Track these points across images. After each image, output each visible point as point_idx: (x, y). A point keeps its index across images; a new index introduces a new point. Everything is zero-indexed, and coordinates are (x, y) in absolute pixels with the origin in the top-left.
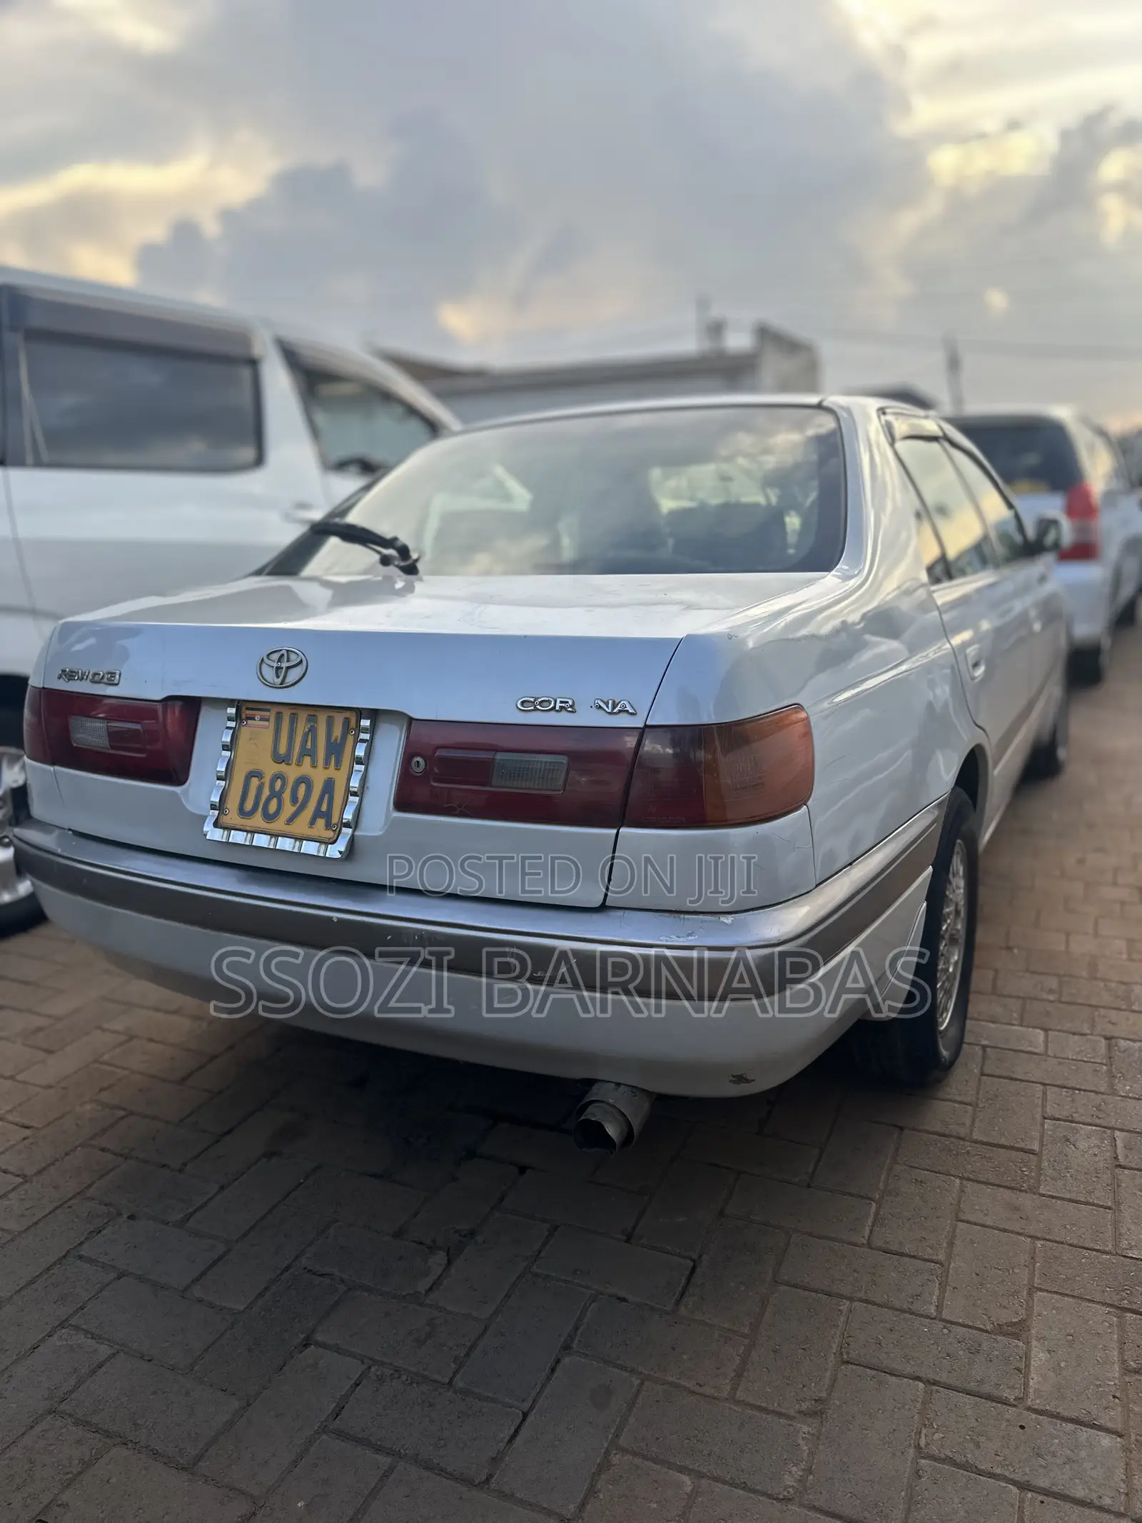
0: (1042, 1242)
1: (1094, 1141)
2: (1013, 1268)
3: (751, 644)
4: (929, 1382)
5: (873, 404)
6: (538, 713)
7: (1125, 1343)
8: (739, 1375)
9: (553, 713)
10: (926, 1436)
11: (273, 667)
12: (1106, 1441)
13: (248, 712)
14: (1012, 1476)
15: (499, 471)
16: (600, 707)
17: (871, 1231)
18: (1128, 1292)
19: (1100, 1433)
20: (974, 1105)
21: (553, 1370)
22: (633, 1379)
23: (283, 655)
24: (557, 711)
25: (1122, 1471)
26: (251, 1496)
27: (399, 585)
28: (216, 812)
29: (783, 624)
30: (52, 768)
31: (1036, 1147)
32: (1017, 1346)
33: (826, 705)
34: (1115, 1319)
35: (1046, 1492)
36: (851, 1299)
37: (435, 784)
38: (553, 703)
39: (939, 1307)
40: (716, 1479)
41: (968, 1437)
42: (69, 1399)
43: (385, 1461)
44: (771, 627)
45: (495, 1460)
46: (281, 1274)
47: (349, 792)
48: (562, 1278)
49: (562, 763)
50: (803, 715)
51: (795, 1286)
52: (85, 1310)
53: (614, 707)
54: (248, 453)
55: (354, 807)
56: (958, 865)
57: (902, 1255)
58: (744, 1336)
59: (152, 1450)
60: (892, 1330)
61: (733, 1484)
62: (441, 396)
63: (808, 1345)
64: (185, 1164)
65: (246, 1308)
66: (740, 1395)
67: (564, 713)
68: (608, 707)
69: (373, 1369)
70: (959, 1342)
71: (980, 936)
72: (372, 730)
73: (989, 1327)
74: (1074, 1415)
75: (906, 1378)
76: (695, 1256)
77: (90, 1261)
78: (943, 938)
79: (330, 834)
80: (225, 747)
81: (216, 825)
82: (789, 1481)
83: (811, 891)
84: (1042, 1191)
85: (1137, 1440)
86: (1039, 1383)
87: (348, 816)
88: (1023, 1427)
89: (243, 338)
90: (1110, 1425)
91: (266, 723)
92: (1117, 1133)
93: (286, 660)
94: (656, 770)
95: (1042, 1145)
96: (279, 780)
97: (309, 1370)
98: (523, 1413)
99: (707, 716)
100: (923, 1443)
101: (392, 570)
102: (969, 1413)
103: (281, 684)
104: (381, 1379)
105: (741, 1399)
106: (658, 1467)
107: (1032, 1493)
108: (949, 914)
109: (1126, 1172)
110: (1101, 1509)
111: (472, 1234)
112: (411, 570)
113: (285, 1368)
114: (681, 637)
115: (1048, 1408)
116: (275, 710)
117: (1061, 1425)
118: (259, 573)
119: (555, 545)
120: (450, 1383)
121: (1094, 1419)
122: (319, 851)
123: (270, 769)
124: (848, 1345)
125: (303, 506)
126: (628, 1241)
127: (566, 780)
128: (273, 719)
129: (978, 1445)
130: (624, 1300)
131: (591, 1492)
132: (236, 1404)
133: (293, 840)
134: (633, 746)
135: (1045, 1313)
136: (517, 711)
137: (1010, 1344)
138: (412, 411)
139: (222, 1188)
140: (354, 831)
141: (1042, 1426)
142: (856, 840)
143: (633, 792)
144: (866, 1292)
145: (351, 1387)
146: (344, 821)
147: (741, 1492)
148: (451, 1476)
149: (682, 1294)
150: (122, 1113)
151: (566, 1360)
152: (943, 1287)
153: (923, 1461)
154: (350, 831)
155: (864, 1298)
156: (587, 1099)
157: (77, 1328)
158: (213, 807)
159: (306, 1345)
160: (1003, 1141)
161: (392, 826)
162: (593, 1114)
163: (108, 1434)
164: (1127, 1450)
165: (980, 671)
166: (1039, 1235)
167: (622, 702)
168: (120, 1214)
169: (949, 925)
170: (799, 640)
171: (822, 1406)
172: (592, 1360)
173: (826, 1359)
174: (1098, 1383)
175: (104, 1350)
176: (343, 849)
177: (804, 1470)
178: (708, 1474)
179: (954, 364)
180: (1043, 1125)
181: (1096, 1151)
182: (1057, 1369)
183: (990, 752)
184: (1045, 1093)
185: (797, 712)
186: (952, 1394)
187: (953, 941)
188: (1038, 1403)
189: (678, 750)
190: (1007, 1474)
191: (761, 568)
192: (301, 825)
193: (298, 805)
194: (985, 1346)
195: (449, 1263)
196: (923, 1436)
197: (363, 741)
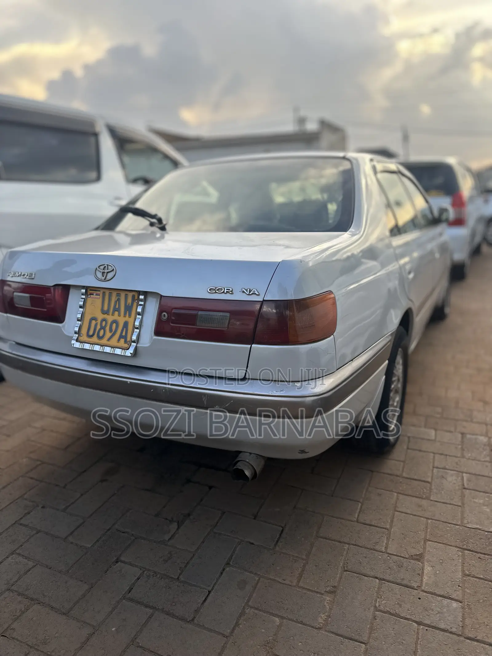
0: (431, 520)
1: (454, 478)
2: (418, 531)
3: (311, 264)
4: (380, 579)
5: (368, 157)
6: (217, 294)
7: (464, 564)
8: (301, 575)
9: (223, 294)
10: (379, 602)
11: (101, 272)
12: (455, 604)
13: (91, 292)
14: (415, 619)
15: (205, 184)
16: (244, 292)
17: (358, 515)
18: (466, 542)
19: (452, 601)
20: (404, 462)
21: (222, 573)
22: (255, 577)
23: (105, 267)
24: (225, 293)
25: (461, 617)
26: (93, 626)
27: (158, 235)
28: (77, 335)
29: (325, 255)
30: (5, 315)
31: (429, 480)
32: (419, 564)
33: (343, 290)
34: (460, 553)
35: (429, 626)
36: (349, 544)
37: (172, 325)
38: (223, 290)
39: (386, 548)
40: (290, 620)
41: (396, 603)
42: (15, 585)
43: (150, 611)
44: (320, 257)
45: (197, 611)
46: (106, 532)
47: (134, 327)
48: (227, 534)
49: (227, 316)
50: (332, 296)
51: (326, 539)
52: (23, 546)
53: (250, 292)
54: (94, 175)
55: (137, 334)
56: (399, 360)
57: (371, 525)
58: (303, 559)
59: (51, 606)
60: (366, 557)
61: (297, 622)
62: (179, 149)
63: (330, 563)
64: (66, 485)
65: (92, 546)
66: (301, 584)
67: (228, 294)
68: (247, 292)
69: (145, 572)
70: (394, 563)
71: (409, 389)
72: (145, 300)
73: (407, 556)
74: (442, 593)
75: (371, 577)
76: (283, 525)
77: (26, 526)
78: (392, 391)
79: (126, 346)
80: (81, 307)
81: (77, 340)
82: (320, 620)
83: (334, 372)
84: (432, 499)
85: (468, 604)
86: (427, 580)
87: (134, 338)
88: (419, 599)
89: (91, 124)
90: (456, 598)
91: (99, 297)
92: (464, 475)
93: (107, 269)
94: (268, 319)
95: (432, 479)
96: (104, 322)
97: (118, 572)
98: (209, 591)
99: (291, 296)
100: (377, 605)
101: (155, 229)
102: (398, 592)
103: (105, 279)
104: (148, 576)
105: (301, 586)
106: (265, 614)
107: (423, 626)
108: (395, 381)
109: (468, 491)
110: (451, 633)
111: (189, 515)
112: (163, 229)
113: (108, 572)
114: (280, 261)
115: (431, 591)
116: (102, 291)
117: (436, 598)
118: (97, 229)
119: (228, 218)
120: (178, 578)
121: (450, 596)
122: (122, 353)
123: (100, 317)
124: (347, 563)
125: (118, 198)
126: (255, 519)
127: (229, 323)
128: (101, 295)
129: (400, 606)
130: (253, 544)
131: (237, 624)
132: (86, 587)
133: (110, 348)
134: (258, 309)
135: (431, 550)
136: (208, 293)
137: (415, 564)
138: (166, 157)
139: (82, 495)
140: (137, 344)
141: (428, 598)
142: (355, 349)
143: (258, 329)
144: (355, 541)
145: (136, 580)
146: (132, 340)
147: (300, 625)
148: (177, 617)
149: (277, 541)
150: (39, 463)
151: (228, 569)
152: (388, 539)
153: (377, 613)
154: (135, 344)
155: (354, 544)
156: (237, 460)
157: (19, 554)
158: (76, 333)
159: (117, 562)
160: (416, 477)
161: (153, 342)
162: (240, 466)
163: (32, 599)
164: (463, 608)
165: (411, 276)
166: (430, 517)
167: (253, 290)
168: (38, 506)
169: (395, 386)
170: (333, 261)
171: (335, 589)
172: (238, 569)
173: (337, 570)
174: (452, 580)
175: (31, 564)
176: (132, 352)
177: (327, 616)
178: (286, 617)
179: (406, 138)
180: (433, 470)
181: (455, 482)
182: (435, 574)
183: (415, 310)
184: (434, 457)
185: (330, 295)
186: (390, 584)
187: (396, 392)
188: (426, 589)
189: (278, 310)
190: (412, 618)
191: (316, 230)
192: (114, 341)
193: (112, 333)
194: (405, 564)
195: (178, 528)
196: (378, 602)
197: (141, 305)
